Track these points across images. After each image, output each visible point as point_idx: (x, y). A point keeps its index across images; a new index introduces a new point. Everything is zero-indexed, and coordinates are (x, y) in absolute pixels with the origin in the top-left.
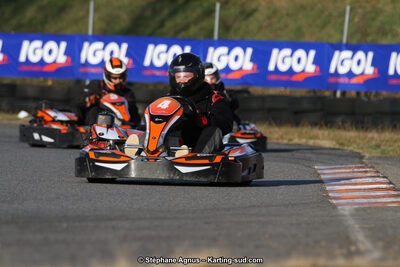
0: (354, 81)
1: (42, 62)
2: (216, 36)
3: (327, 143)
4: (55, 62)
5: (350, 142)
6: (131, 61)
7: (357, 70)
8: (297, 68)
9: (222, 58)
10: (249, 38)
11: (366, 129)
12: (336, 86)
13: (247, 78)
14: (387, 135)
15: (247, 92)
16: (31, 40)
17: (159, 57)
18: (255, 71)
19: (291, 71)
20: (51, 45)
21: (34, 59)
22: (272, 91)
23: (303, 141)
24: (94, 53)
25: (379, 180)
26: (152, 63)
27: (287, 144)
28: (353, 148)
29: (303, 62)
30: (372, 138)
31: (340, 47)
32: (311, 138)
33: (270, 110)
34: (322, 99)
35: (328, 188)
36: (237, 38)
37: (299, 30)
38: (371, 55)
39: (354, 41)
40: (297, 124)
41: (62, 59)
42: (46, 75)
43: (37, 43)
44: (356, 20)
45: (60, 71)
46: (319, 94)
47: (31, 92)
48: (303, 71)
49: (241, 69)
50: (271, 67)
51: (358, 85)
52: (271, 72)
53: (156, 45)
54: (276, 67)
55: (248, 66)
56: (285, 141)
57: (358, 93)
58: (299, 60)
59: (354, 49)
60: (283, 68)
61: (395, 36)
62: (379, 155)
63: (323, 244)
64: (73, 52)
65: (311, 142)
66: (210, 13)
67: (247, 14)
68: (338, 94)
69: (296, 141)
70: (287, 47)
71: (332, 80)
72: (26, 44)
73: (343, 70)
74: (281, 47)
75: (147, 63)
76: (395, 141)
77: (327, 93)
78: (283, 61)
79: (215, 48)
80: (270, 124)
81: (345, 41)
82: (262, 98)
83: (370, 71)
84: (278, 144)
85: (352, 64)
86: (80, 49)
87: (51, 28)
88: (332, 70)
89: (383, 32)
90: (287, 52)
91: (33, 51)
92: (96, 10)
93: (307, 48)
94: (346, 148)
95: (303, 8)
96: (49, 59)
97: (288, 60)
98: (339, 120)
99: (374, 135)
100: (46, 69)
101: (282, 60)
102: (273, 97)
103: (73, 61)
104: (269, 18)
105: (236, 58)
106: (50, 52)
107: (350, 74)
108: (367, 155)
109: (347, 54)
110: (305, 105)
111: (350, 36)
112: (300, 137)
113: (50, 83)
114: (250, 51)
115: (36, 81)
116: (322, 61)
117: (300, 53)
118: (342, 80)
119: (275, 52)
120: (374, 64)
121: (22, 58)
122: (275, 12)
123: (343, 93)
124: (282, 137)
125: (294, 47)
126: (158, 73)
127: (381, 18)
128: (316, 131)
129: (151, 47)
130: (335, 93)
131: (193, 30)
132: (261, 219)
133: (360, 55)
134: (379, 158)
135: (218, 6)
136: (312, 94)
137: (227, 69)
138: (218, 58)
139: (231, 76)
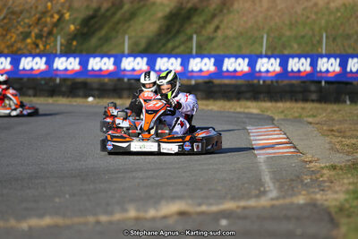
0: (270, 75)
1: (100, 70)
2: (194, 52)
3: (255, 111)
5: (268, 109)
7: (271, 69)
8: (239, 69)
11: (276, 101)
12: (259, 78)
13: (212, 75)
14: (288, 105)
15: (212, 82)
16: (95, 57)
19: (235, 71)
20: (105, 60)
21: (96, 68)
22: (227, 81)
23: (242, 110)
24: (128, 64)
25: (281, 136)
27: (234, 113)
28: (269, 113)
29: (241, 65)
30: (280, 107)
31: (261, 56)
32: (246, 108)
33: (225, 92)
34: (252, 86)
35: (253, 142)
36: (206, 52)
37: (240, 47)
38: (278, 60)
39: (269, 53)
40: (238, 99)
41: (111, 67)
42: (104, 76)
43: (98, 59)
44: (271, 40)
45: (110, 74)
46: (251, 82)
47: (95, 86)
50: (224, 69)
51: (271, 77)
53: (162, 57)
55: (212, 68)
56: (232, 110)
57: (272, 82)
58: (239, 65)
59: (269, 57)
60: (231, 69)
61: (291, 47)
62: (283, 117)
63: (246, 185)
64: (117, 63)
65: (246, 111)
66: (190, 39)
67: (211, 39)
68: (261, 82)
69: (238, 110)
71: (257, 75)
73: (263, 69)
74: (229, 57)
75: (157, 68)
76: (293, 108)
77: (255, 81)
80: (224, 100)
81: (264, 53)
82: (220, 86)
83: (278, 69)
84: (229, 112)
85: (268, 66)
86: (121, 62)
87: (105, 49)
88: (257, 69)
89: (284, 46)
90: (233, 60)
91: (95, 64)
92: (129, 38)
93: (243, 57)
94: (265, 113)
95: (241, 34)
96: (104, 68)
98: (262, 96)
99: (280, 105)
100: (103, 73)
101: (230, 64)
102: (226, 85)
104: (224, 40)
106: (105, 64)
107: (267, 71)
108: (276, 118)
109: (265, 60)
110: (243, 89)
111: (268, 48)
112: (241, 108)
113: (106, 80)
114: (213, 60)
115: (96, 80)
116: (252, 64)
117: (240, 60)
118: (263, 75)
119: (226, 60)
120: (280, 65)
121: (90, 68)
122: (227, 37)
123: (264, 82)
124: (231, 108)
125: (237, 57)
127: (284, 39)
128: (249, 104)
130: (259, 82)
132: (215, 167)
133: (272, 60)
134: (283, 120)
135: (195, 36)
136: (247, 82)
137: (201, 71)
138: (196, 65)
139: (203, 74)
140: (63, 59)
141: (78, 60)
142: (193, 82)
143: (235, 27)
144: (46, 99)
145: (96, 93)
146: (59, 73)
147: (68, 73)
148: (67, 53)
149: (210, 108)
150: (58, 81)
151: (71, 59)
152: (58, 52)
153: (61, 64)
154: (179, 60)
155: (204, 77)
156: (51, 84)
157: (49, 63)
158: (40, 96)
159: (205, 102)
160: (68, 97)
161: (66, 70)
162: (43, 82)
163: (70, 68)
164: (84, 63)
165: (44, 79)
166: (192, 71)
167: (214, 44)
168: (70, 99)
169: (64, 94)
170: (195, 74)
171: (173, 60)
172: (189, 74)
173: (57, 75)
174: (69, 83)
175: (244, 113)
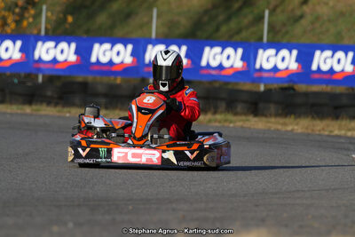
1: (111, 63)
2: (265, 40)
4: (122, 62)
6: (190, 62)
8: (337, 68)
9: (271, 59)
10: (294, 41)
13: (293, 77)
15: (294, 89)
16: (101, 43)
17: (214, 58)
18: (300, 71)
19: (331, 71)
20: (119, 47)
21: (104, 60)
22: (315, 88)
23: (343, 132)
26: (208, 63)
27: (328, 136)
32: (349, 130)
33: (313, 105)
36: (284, 41)
37: (339, 35)
40: (337, 117)
41: (128, 60)
42: (116, 73)
43: (107, 46)
45: (126, 70)
47: (101, 89)
48: (343, 71)
49: (287, 69)
50: (314, 67)
52: (314, 72)
53: (212, 47)
54: (319, 67)
55: (294, 66)
56: (327, 133)
58: (339, 61)
60: (325, 68)
64: (138, 54)
65: (349, 134)
66: (260, 18)
69: (336, 132)
70: (328, 49)
72: (96, 46)
74: (323, 49)
75: (204, 63)
78: (325, 62)
79: (265, 50)
80: (313, 117)
82: (306, 94)
84: (320, 135)
86: (145, 51)
87: (119, 32)
90: (328, 53)
91: (102, 53)
92: (158, 16)
93: (346, 50)
95: (342, 14)
96: (117, 60)
97: (329, 61)
100: (114, 69)
101: (324, 60)
102: (316, 94)
103: (138, 61)
104: (313, 23)
105: (283, 59)
106: (118, 53)
110: (345, 101)
112: (340, 129)
113: (119, 80)
114: (295, 52)
115: (105, 79)
117: (340, 54)
119: (318, 53)
121: (93, 59)
122: (318, 18)
124: (323, 129)
125: (335, 49)
126: (213, 72)
129: (207, 49)
131: (244, 34)
132: (304, 201)
135: (267, 13)
136: (351, 91)
137: (275, 69)
138: (267, 59)
139: (279, 75)
140: (51, 44)
141: (73, 46)
142: (262, 88)
143: (331, 4)
144: (20, 107)
145: (103, 100)
146: (42, 66)
147: (58, 66)
148: (56, 35)
149: (289, 128)
150: (40, 79)
151: (63, 45)
152: (43, 33)
153: (46, 51)
154: (240, 51)
155: (281, 79)
156: (29, 84)
157: (27, 50)
158: (11, 103)
159: (281, 120)
160: (56, 105)
161: (54, 61)
162: (16, 81)
163: (61, 58)
164: (83, 52)
165: (18, 76)
166: (261, 69)
167: (298, 29)
168: (58, 108)
169: (49, 102)
170: (265, 75)
171: (229, 51)
172: (256, 75)
173: (39, 70)
174: (58, 84)
175: (346, 137)
